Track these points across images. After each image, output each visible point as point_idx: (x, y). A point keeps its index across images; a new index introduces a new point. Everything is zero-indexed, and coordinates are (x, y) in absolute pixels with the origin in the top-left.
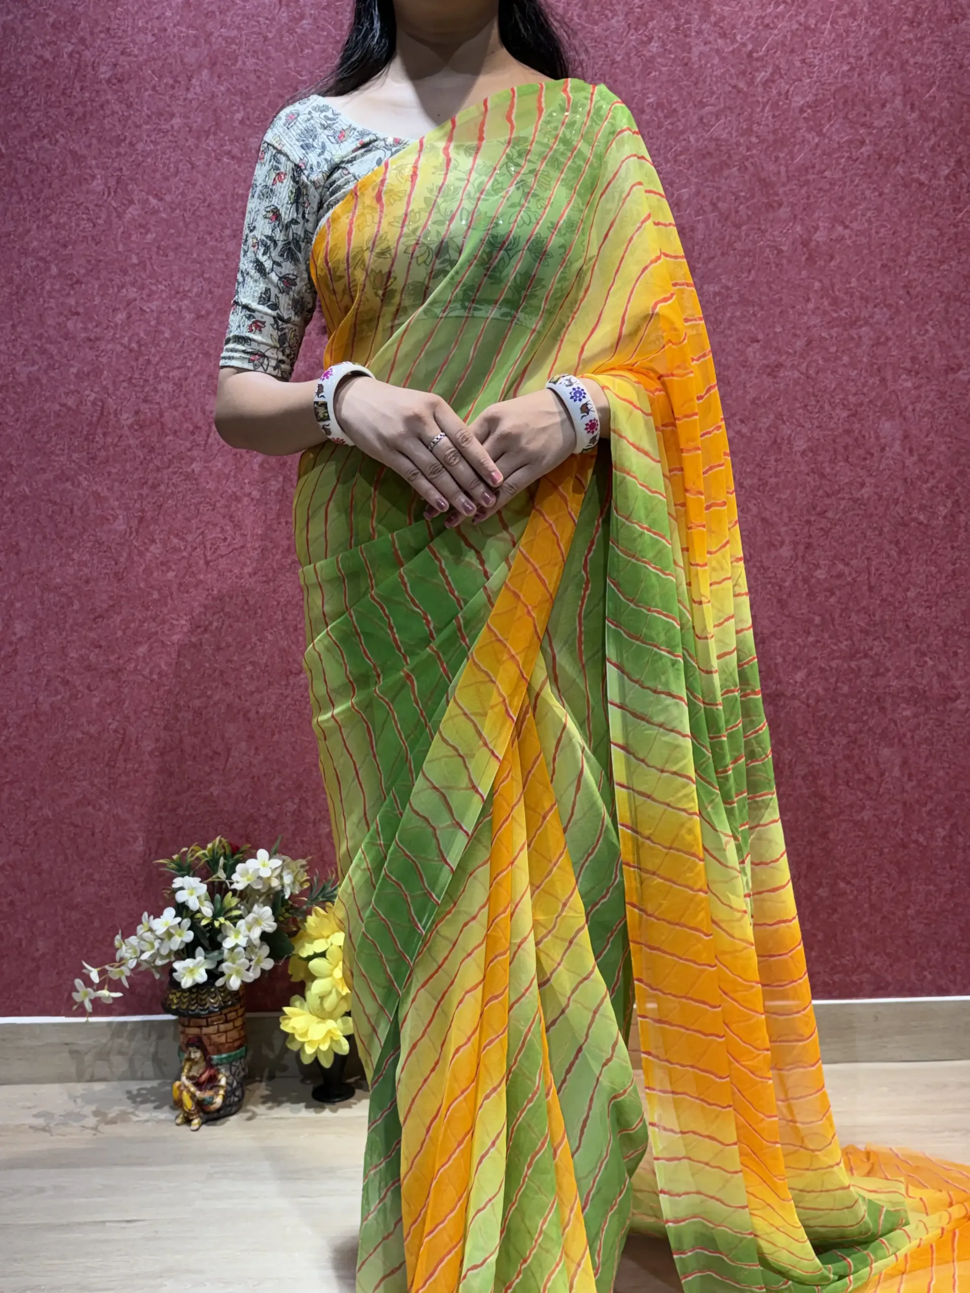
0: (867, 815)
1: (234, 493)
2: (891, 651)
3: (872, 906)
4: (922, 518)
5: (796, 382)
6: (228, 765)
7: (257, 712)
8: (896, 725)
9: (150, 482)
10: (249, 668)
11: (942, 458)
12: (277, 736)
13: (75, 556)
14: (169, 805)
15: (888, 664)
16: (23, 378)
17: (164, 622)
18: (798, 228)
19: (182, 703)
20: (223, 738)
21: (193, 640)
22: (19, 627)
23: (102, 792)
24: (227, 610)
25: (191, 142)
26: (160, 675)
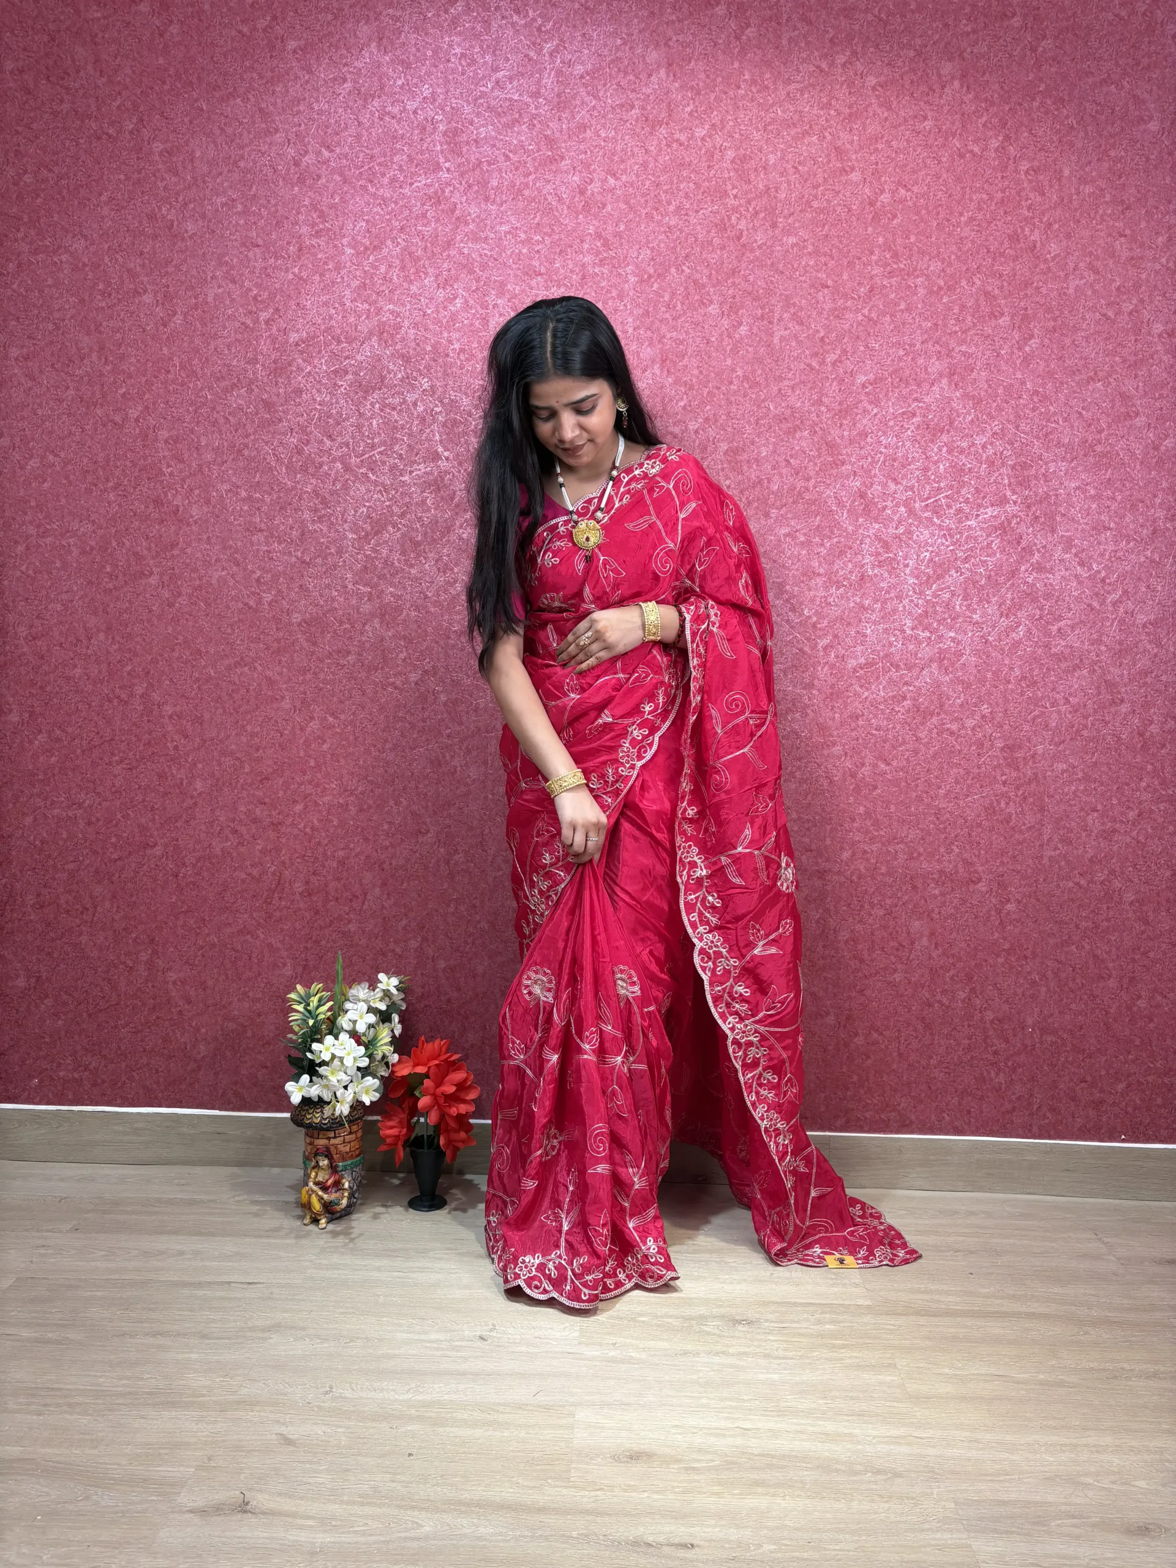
0: (898, 977)
2: (923, 839)
3: (900, 1055)
4: (954, 727)
5: (850, 611)
6: (365, 907)
7: (391, 864)
8: (926, 901)
10: (386, 827)
11: (972, 678)
12: (405, 884)
13: (249, 728)
15: (921, 850)
16: (214, 581)
17: (317, 785)
18: (858, 484)
19: (329, 853)
20: (361, 884)
21: (341, 801)
22: (199, 785)
23: (259, 924)
25: (361, 394)
26: (313, 829)
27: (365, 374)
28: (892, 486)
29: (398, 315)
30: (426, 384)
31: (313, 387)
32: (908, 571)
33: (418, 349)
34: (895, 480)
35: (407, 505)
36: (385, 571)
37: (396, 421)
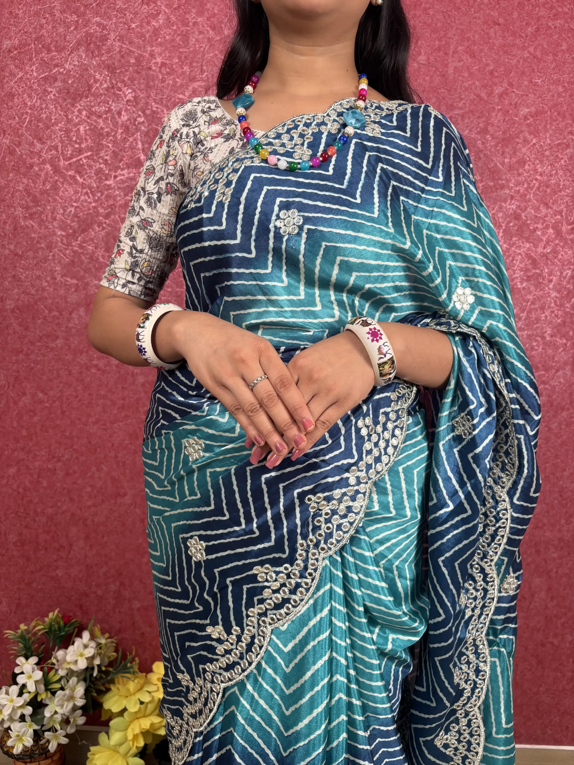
1: (86, 364)
6: (70, 556)
7: (93, 521)
8: (546, 562)
9: (24, 352)
10: (89, 489)
12: (106, 538)
14: (26, 581)
17: (29, 452)
19: (39, 510)
21: (50, 466)
24: (75, 447)
25: (69, 100)
26: (25, 489)
27: (73, 82)
28: (544, 210)
29: (104, 28)
30: (129, 94)
31: (24, 92)
32: (551, 286)
33: (123, 61)
34: (547, 205)
35: (110, 206)
36: (91, 265)
37: (102, 128)
